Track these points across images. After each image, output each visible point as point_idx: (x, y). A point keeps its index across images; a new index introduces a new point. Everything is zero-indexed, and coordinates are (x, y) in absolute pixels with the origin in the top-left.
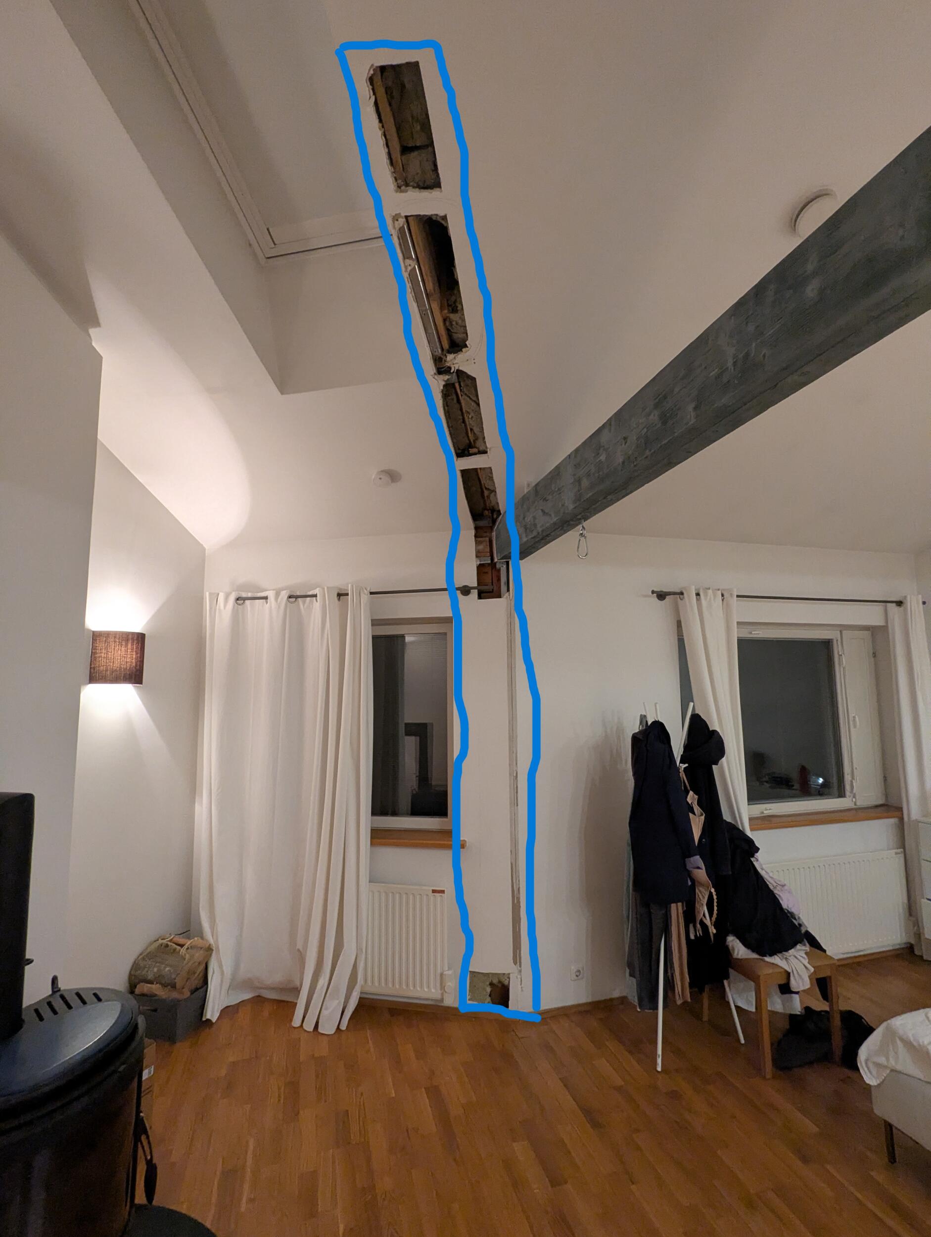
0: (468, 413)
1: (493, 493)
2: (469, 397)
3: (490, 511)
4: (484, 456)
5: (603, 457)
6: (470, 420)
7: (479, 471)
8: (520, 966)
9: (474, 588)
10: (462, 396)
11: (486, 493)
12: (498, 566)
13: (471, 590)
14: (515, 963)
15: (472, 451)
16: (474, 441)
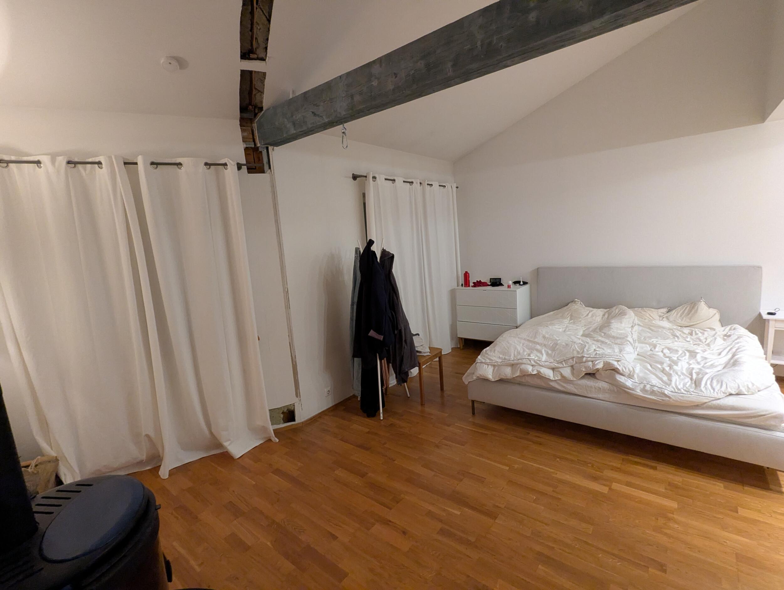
0: (258, 24)
1: (260, 93)
2: (263, 11)
3: (253, 107)
4: (263, 63)
5: (375, 83)
6: (258, 30)
7: (254, 72)
8: (300, 397)
9: (244, 165)
10: (256, 8)
11: (254, 92)
12: (260, 150)
13: (242, 167)
14: (297, 396)
15: (252, 56)
16: (256, 49)
